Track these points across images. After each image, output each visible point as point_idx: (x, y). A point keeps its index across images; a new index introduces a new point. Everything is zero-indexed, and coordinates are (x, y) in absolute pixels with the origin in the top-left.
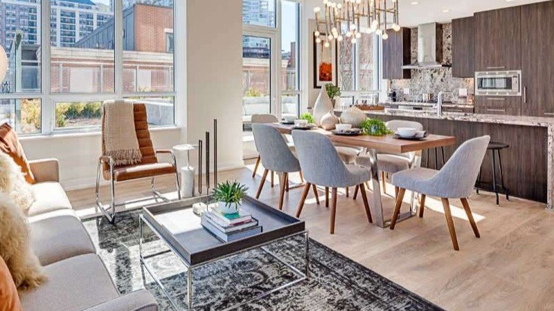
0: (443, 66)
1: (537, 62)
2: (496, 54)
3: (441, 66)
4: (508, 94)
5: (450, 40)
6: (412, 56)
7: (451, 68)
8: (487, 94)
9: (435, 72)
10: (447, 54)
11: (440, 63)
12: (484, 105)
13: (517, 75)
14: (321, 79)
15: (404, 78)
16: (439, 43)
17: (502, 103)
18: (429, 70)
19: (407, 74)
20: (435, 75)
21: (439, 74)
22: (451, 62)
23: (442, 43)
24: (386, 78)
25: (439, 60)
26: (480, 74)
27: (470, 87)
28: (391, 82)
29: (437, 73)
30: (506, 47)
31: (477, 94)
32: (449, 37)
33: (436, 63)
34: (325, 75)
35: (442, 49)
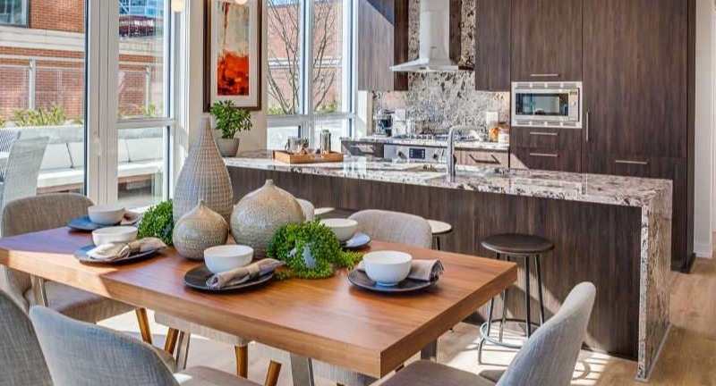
0: (461, 68)
1: (605, 67)
2: (545, 49)
3: (457, 67)
4: (561, 126)
5: (473, 19)
6: (410, 47)
7: (474, 73)
8: (530, 125)
9: (448, 79)
10: (469, 46)
11: (456, 63)
12: (524, 146)
13: (575, 91)
14: (222, 91)
15: (396, 89)
16: (456, 24)
17: (553, 141)
18: (438, 76)
19: (402, 82)
20: (448, 84)
21: (454, 83)
22: (474, 62)
23: (460, 24)
24: (363, 89)
25: (454, 57)
26: (518, 88)
27: (503, 110)
28: (375, 97)
29: (451, 80)
30: (560, 38)
31: (514, 124)
32: (472, 13)
33: (449, 61)
34: (232, 82)
35: (460, 36)
